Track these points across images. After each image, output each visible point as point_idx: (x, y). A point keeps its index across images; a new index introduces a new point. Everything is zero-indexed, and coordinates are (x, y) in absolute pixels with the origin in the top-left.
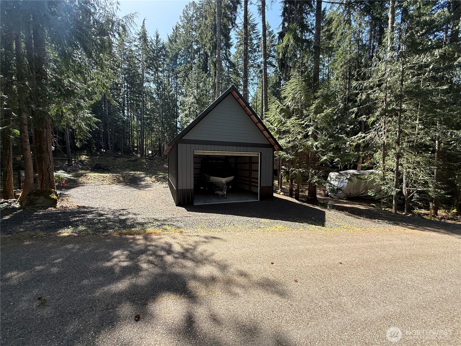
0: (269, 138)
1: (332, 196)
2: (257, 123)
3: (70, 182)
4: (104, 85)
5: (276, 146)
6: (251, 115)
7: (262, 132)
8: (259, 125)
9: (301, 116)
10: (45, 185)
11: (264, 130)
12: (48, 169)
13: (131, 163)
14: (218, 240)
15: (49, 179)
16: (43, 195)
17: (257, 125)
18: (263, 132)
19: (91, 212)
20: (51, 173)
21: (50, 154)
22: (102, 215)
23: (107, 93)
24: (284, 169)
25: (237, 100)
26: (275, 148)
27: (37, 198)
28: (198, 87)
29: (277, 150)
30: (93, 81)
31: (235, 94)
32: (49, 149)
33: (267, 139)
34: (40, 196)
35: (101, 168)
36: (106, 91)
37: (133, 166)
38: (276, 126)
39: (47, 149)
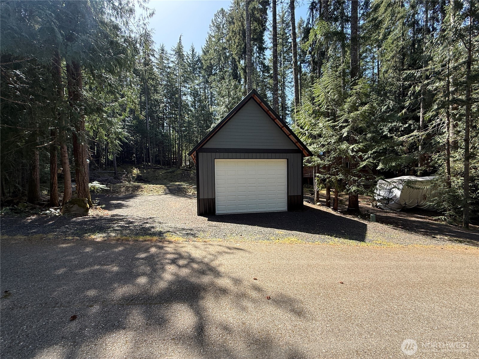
0: (296, 142)
1: (382, 207)
2: (282, 127)
3: (114, 193)
4: (133, 101)
5: (305, 152)
6: (275, 119)
7: (288, 136)
8: (285, 129)
9: (334, 117)
10: (81, 194)
11: (290, 135)
12: (83, 181)
13: (169, 174)
14: (242, 252)
15: (85, 189)
16: (77, 204)
17: (283, 129)
18: (290, 136)
19: (122, 220)
20: (86, 184)
21: (85, 167)
22: (132, 223)
23: (136, 108)
24: (318, 177)
25: (259, 105)
26: (304, 152)
27: (72, 206)
28: (229, 96)
29: (306, 155)
30: (124, 99)
31: (256, 98)
32: (84, 163)
33: (295, 144)
34: (74, 204)
35: (142, 180)
36: (135, 106)
37: (170, 177)
38: (307, 130)
39: (83, 162)
